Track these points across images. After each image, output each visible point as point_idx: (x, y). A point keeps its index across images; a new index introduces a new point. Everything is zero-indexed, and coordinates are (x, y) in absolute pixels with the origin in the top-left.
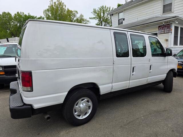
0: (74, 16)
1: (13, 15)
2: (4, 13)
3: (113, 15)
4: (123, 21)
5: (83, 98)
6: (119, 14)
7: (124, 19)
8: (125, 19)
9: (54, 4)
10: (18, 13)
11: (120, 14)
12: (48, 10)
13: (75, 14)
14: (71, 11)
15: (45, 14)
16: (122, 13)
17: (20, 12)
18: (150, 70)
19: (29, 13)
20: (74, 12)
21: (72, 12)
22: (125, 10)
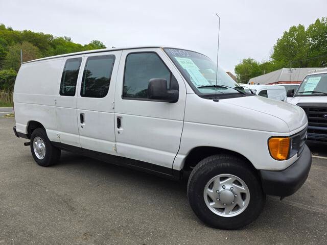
18: (118, 127)
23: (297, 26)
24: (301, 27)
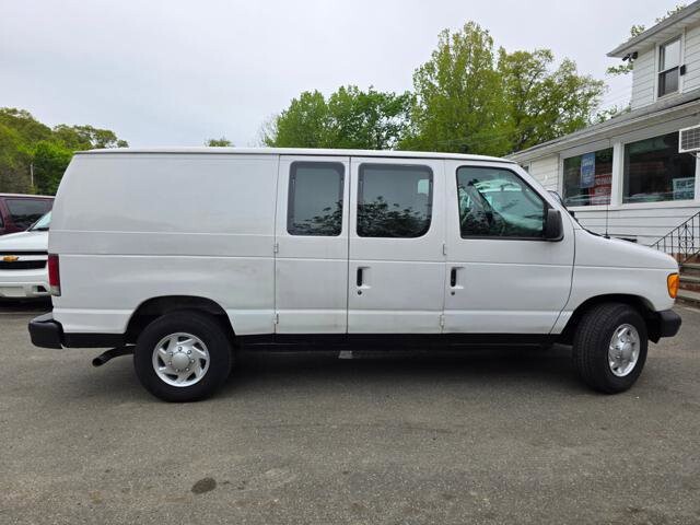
0: (534, 74)
1: (327, 99)
2: (307, 95)
3: (635, 55)
4: (681, 79)
5: (181, 334)
6: (662, 49)
7: (683, 70)
8: (688, 70)
9: (452, 43)
10: (342, 89)
11: (667, 48)
12: (430, 68)
13: (538, 63)
14: (526, 53)
15: (418, 82)
16: (677, 43)
17: (346, 88)
18: (453, 284)
19: (372, 87)
20: (535, 58)
21: (527, 56)
22: (687, 29)
23: (313, 92)
24: (318, 96)
